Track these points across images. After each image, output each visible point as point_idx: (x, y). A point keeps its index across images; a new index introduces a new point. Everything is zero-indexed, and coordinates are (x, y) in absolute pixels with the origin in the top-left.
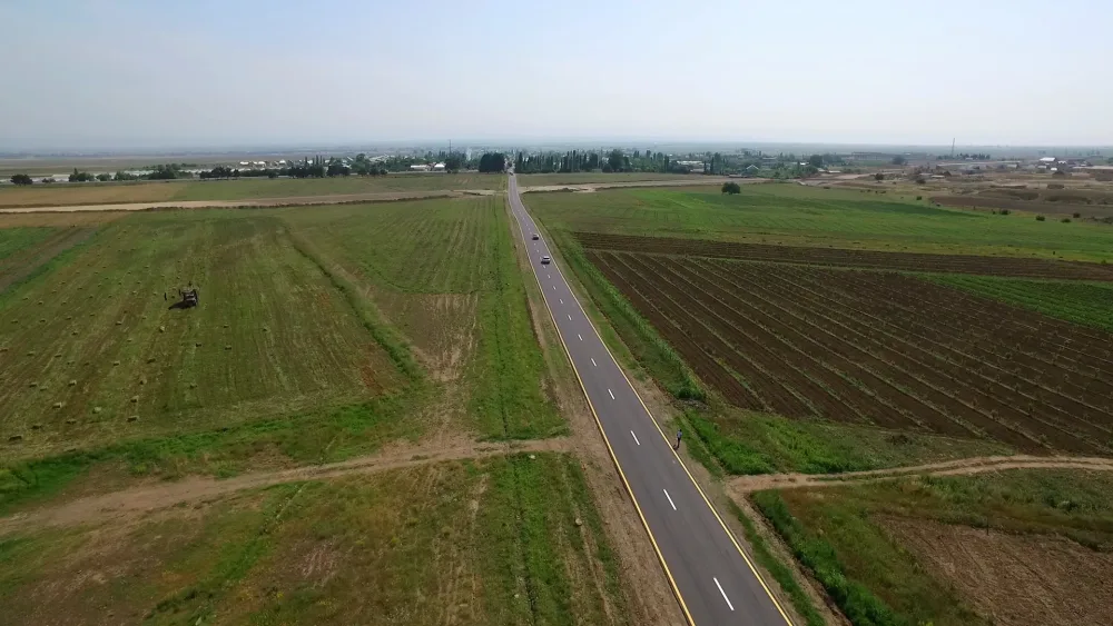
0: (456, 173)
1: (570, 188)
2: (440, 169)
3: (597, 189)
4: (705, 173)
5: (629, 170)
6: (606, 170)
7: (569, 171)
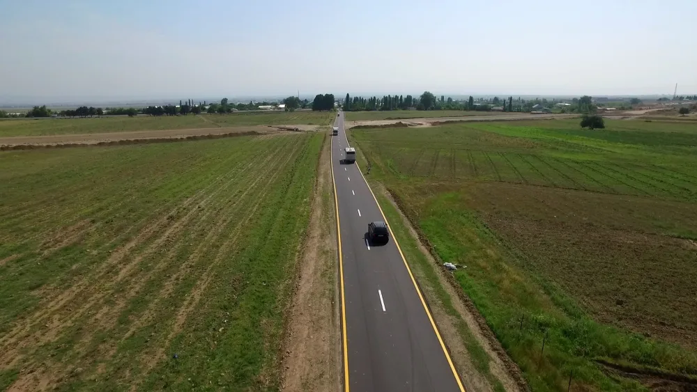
0: (291, 111)
1: (403, 122)
2: (281, 108)
3: (434, 124)
4: (504, 110)
5: (438, 108)
6: (419, 108)
7: (388, 109)
